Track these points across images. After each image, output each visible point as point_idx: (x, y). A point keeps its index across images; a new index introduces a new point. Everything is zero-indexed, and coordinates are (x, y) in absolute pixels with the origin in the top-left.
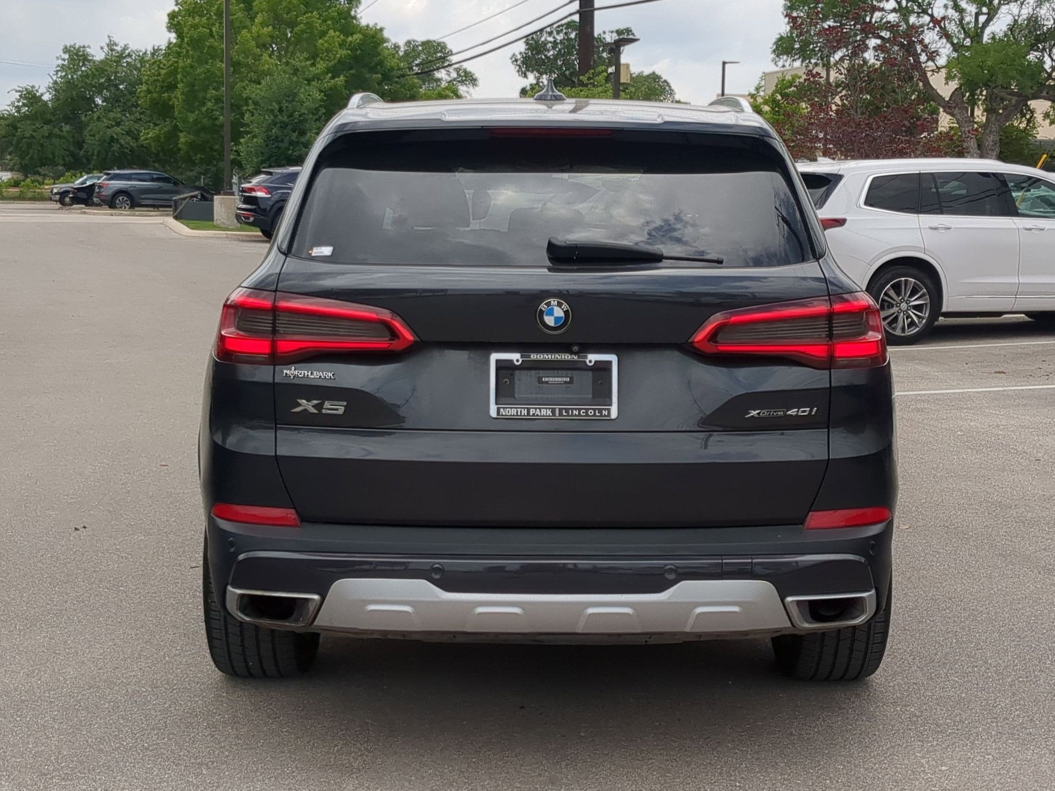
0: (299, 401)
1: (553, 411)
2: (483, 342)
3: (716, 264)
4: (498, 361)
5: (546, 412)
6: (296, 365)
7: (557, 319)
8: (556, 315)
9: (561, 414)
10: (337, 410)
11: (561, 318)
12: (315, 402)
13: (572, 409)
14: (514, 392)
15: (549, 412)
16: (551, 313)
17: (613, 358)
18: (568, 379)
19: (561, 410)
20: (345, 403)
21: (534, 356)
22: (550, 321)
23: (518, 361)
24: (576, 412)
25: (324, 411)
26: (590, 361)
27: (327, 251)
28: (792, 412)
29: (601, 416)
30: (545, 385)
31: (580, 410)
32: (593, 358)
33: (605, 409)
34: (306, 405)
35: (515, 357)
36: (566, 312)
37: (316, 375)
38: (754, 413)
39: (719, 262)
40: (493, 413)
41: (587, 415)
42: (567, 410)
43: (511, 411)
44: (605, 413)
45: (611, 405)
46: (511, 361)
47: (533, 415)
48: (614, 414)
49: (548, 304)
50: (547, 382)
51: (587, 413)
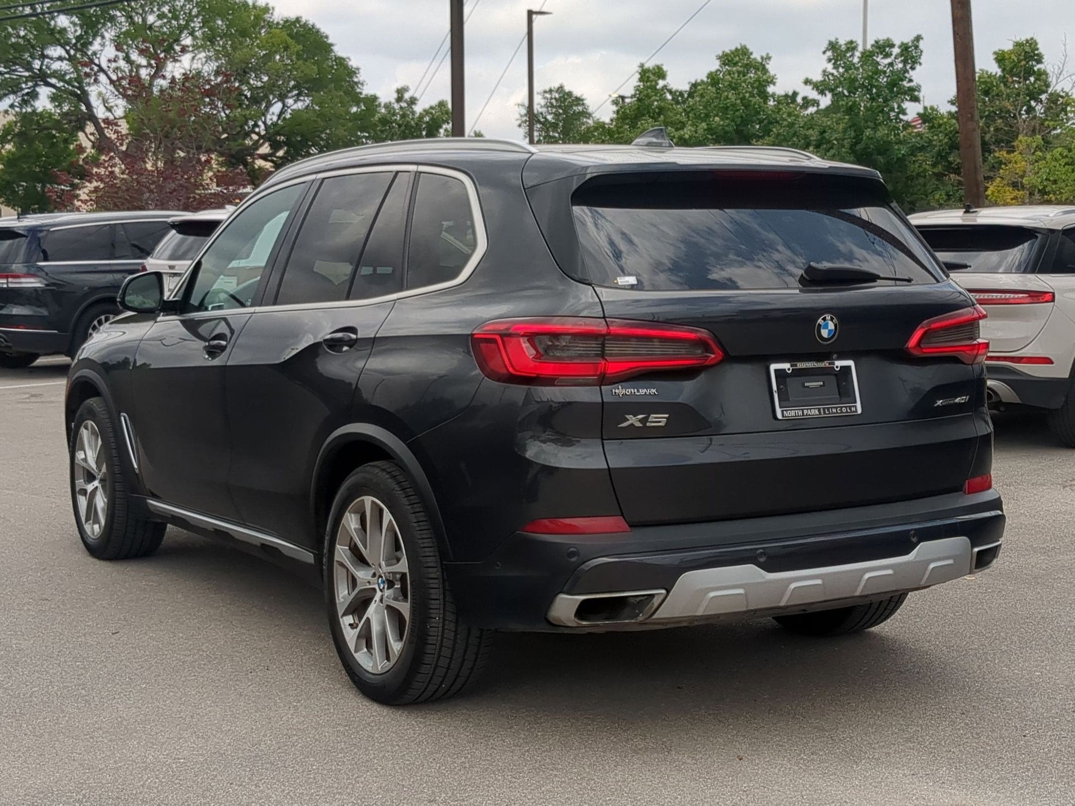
0: (627, 416)
1: (819, 410)
2: (766, 355)
3: (906, 283)
4: (776, 371)
5: (814, 412)
6: (623, 384)
7: (830, 331)
8: (829, 328)
9: (825, 413)
10: (660, 422)
11: (832, 330)
12: (640, 417)
13: (832, 408)
14: (788, 396)
15: (817, 411)
16: (826, 327)
17: (850, 363)
18: (822, 383)
19: (824, 409)
20: (667, 416)
21: (801, 365)
22: (825, 333)
23: (789, 369)
24: (834, 410)
25: (648, 424)
26: (837, 367)
27: (632, 280)
28: (957, 400)
29: (851, 412)
30: (807, 389)
31: (836, 408)
32: (839, 363)
33: (853, 406)
34: (633, 420)
35: (786, 366)
36: (836, 326)
37: (643, 391)
38: (939, 402)
39: (909, 280)
40: (779, 416)
41: (842, 412)
42: (828, 409)
43: (791, 413)
44: (853, 409)
45: (855, 402)
46: (785, 370)
47: (807, 415)
48: (859, 411)
49: (824, 319)
50: (808, 387)
51: (841, 410)
